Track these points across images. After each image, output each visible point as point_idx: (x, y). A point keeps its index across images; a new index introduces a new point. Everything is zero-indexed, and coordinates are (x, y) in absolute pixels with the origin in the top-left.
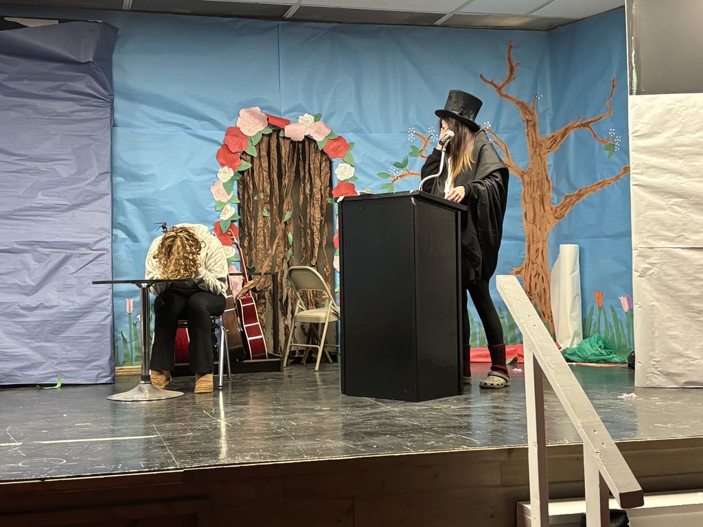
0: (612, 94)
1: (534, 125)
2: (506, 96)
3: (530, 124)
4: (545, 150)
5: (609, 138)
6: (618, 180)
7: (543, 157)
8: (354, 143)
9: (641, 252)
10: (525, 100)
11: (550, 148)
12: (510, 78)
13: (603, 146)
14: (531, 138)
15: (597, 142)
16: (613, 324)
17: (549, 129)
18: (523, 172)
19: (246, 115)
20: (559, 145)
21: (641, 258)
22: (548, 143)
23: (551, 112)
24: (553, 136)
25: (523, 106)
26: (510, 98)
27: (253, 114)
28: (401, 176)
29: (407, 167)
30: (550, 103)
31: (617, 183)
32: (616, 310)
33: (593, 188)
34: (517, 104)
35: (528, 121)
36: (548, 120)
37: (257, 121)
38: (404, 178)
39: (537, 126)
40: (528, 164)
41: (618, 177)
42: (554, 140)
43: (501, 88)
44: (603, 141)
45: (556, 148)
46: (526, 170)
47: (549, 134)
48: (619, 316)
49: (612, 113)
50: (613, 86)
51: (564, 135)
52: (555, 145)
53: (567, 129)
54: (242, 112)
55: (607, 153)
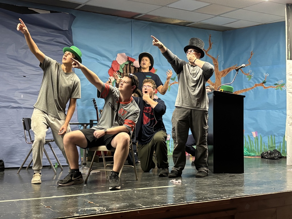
0: (251, 57)
1: (217, 67)
2: (208, 55)
4: (220, 76)
5: (249, 73)
6: (253, 89)
8: (157, 70)
10: (215, 57)
12: (210, 48)
13: (246, 76)
14: (216, 71)
16: (248, 142)
19: (119, 56)
22: (222, 74)
23: (223, 62)
27: (122, 56)
28: (173, 83)
29: (175, 80)
30: (223, 59)
32: (250, 136)
33: (241, 91)
34: (212, 58)
35: (215, 65)
37: (123, 59)
42: (224, 72)
43: (207, 52)
45: (224, 76)
46: (214, 83)
47: (222, 70)
48: (251, 139)
49: (250, 64)
50: (251, 54)
51: (228, 71)
53: (230, 69)
54: (118, 55)
55: (248, 79)
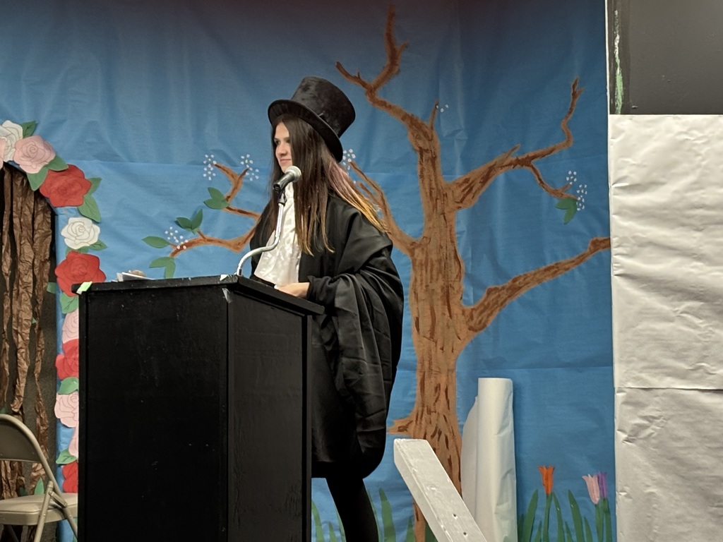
0: (571, 109)
1: (433, 159)
2: (383, 104)
3: (426, 156)
4: (452, 205)
5: (566, 187)
6: (583, 265)
7: (449, 216)
8: (99, 180)
9: (629, 396)
10: (418, 113)
11: (461, 202)
12: (390, 71)
13: (556, 201)
14: (427, 181)
15: (545, 194)
16: (572, 527)
17: (458, 165)
18: (413, 243)
20: (477, 197)
21: (629, 408)
22: (458, 193)
23: (462, 136)
24: (466, 181)
25: (413, 123)
26: (390, 107)
28: (188, 245)
29: (201, 227)
30: (462, 122)
31: (580, 269)
32: (577, 499)
33: (537, 276)
34: (403, 119)
35: (422, 151)
36: (458, 149)
38: (195, 247)
39: (438, 160)
40: (421, 229)
41: (582, 258)
42: (469, 187)
43: (375, 88)
44: (555, 192)
45: (471, 202)
46: (419, 240)
47: (459, 176)
48: (583, 512)
49: (571, 144)
50: (574, 95)
51: (486, 178)
52: (469, 197)
53: (491, 169)
55: (562, 214)
